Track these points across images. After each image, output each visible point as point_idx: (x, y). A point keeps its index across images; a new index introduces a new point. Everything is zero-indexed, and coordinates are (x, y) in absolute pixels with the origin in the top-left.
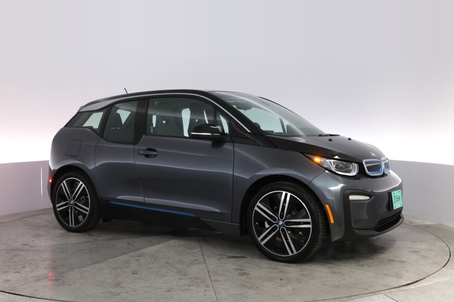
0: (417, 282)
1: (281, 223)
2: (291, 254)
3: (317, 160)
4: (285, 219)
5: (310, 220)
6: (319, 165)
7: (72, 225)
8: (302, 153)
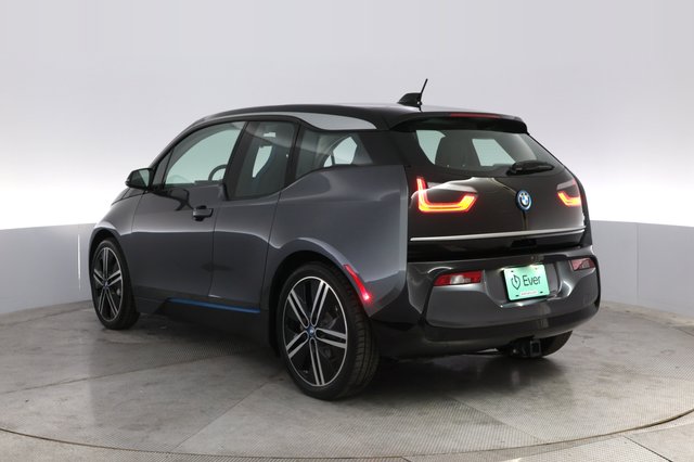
0: (680, 416)
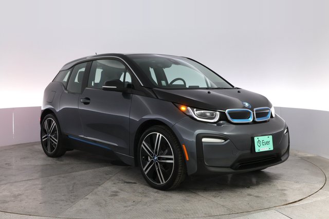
1: (156, 158)
2: (162, 183)
3: (183, 108)
4: (158, 155)
5: (173, 157)
6: (183, 112)
7: (49, 152)
8: (173, 103)
